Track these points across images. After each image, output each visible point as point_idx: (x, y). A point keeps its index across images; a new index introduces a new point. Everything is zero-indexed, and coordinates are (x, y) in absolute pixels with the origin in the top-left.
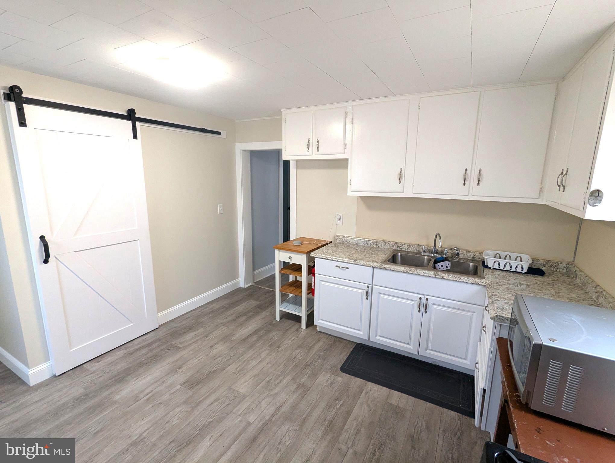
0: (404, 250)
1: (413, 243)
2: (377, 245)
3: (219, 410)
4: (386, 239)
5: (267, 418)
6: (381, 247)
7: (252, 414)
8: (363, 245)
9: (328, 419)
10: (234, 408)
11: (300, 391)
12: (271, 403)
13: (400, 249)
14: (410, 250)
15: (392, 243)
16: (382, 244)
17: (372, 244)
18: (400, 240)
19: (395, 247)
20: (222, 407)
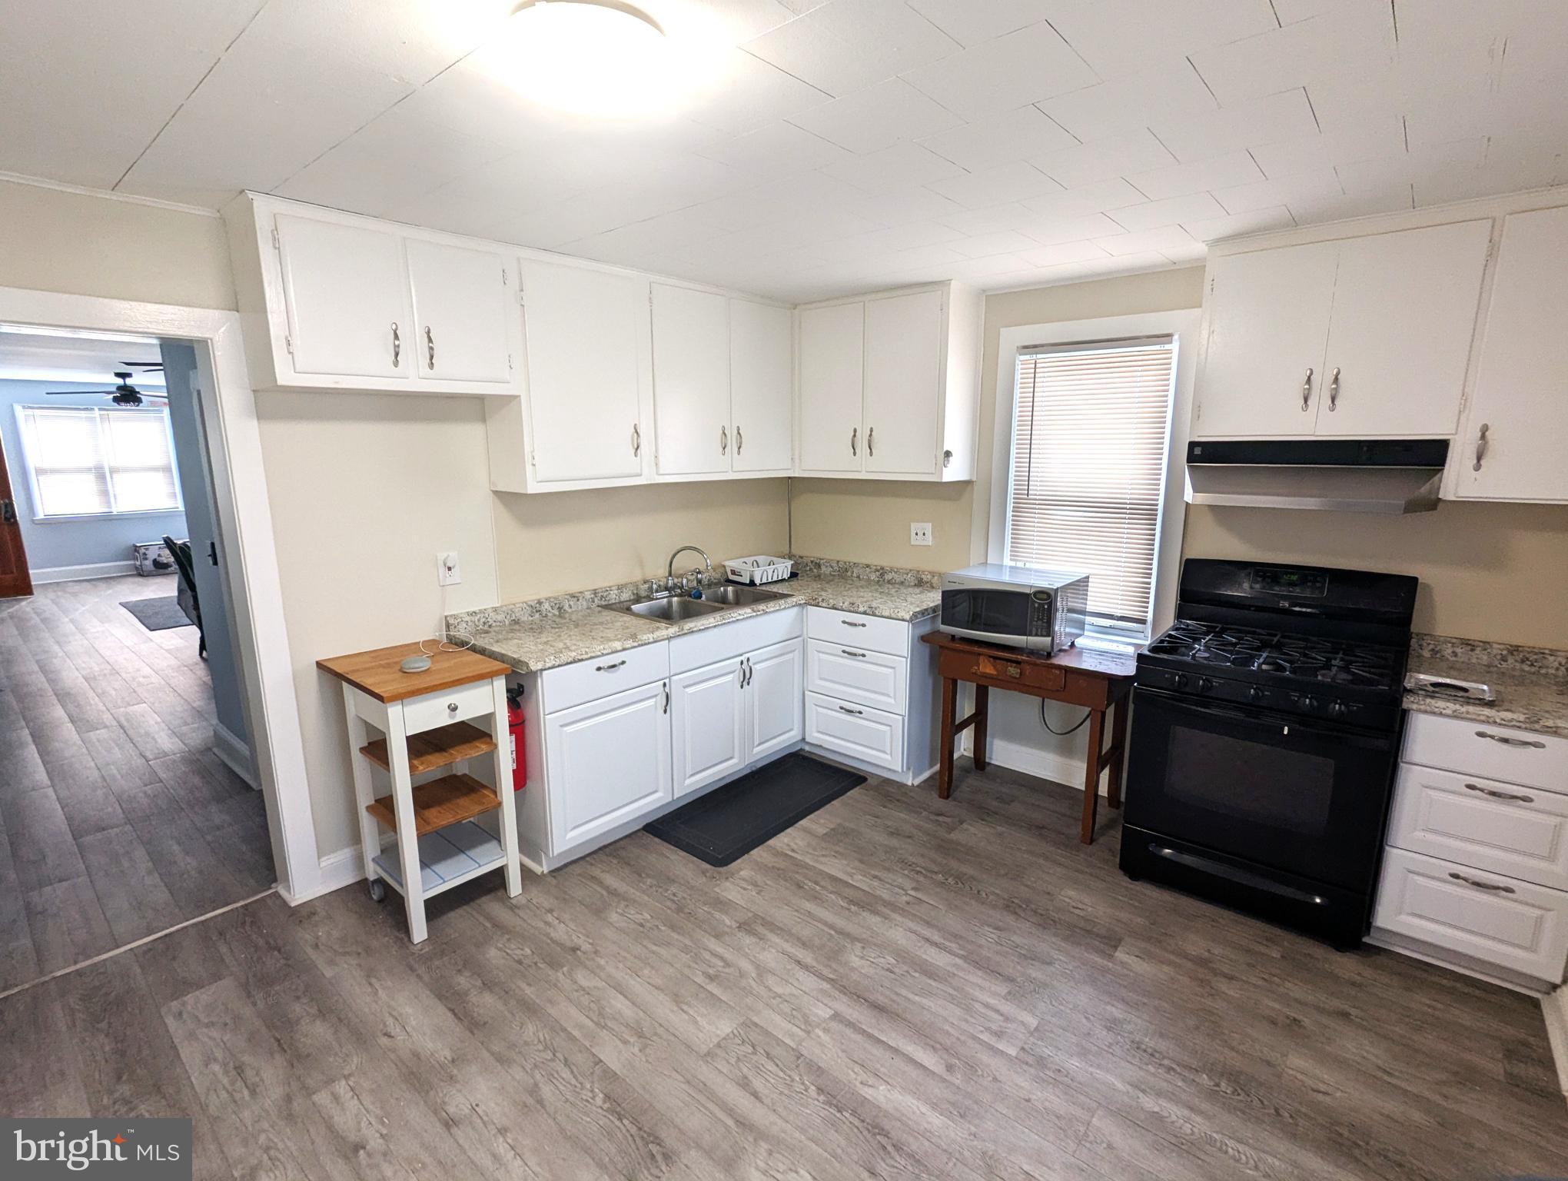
0: (613, 601)
1: (623, 582)
2: (560, 609)
3: (781, 1074)
4: (574, 588)
5: (826, 986)
6: (570, 610)
7: (810, 1010)
8: (531, 618)
9: (845, 905)
10: (780, 1042)
11: (761, 929)
12: (785, 977)
13: (606, 603)
14: (622, 599)
15: (588, 595)
16: (572, 603)
17: (550, 609)
18: (600, 583)
19: (596, 600)
20: (775, 1068)
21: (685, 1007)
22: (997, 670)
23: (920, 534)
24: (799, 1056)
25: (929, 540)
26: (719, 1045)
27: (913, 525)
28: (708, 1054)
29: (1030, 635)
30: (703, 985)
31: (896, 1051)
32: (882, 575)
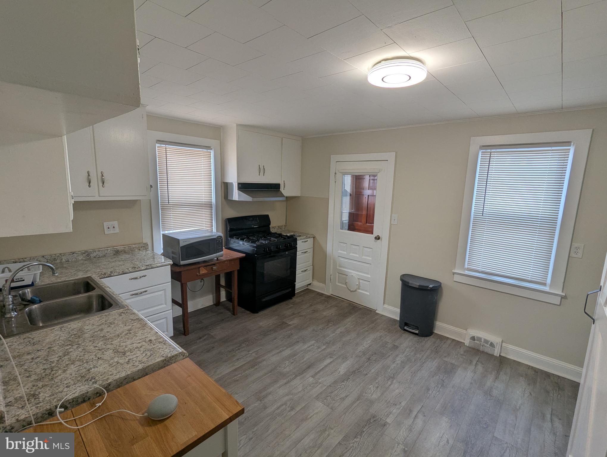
3: (338, 390)
5: (298, 378)
9: (254, 369)
10: (325, 390)
11: (263, 394)
12: (293, 388)
20: (335, 391)
21: (309, 417)
22: (207, 271)
23: (111, 228)
24: (330, 386)
25: (117, 230)
26: (328, 406)
27: (105, 224)
28: (332, 408)
29: (217, 253)
30: (296, 412)
31: (326, 366)
32: (88, 255)
